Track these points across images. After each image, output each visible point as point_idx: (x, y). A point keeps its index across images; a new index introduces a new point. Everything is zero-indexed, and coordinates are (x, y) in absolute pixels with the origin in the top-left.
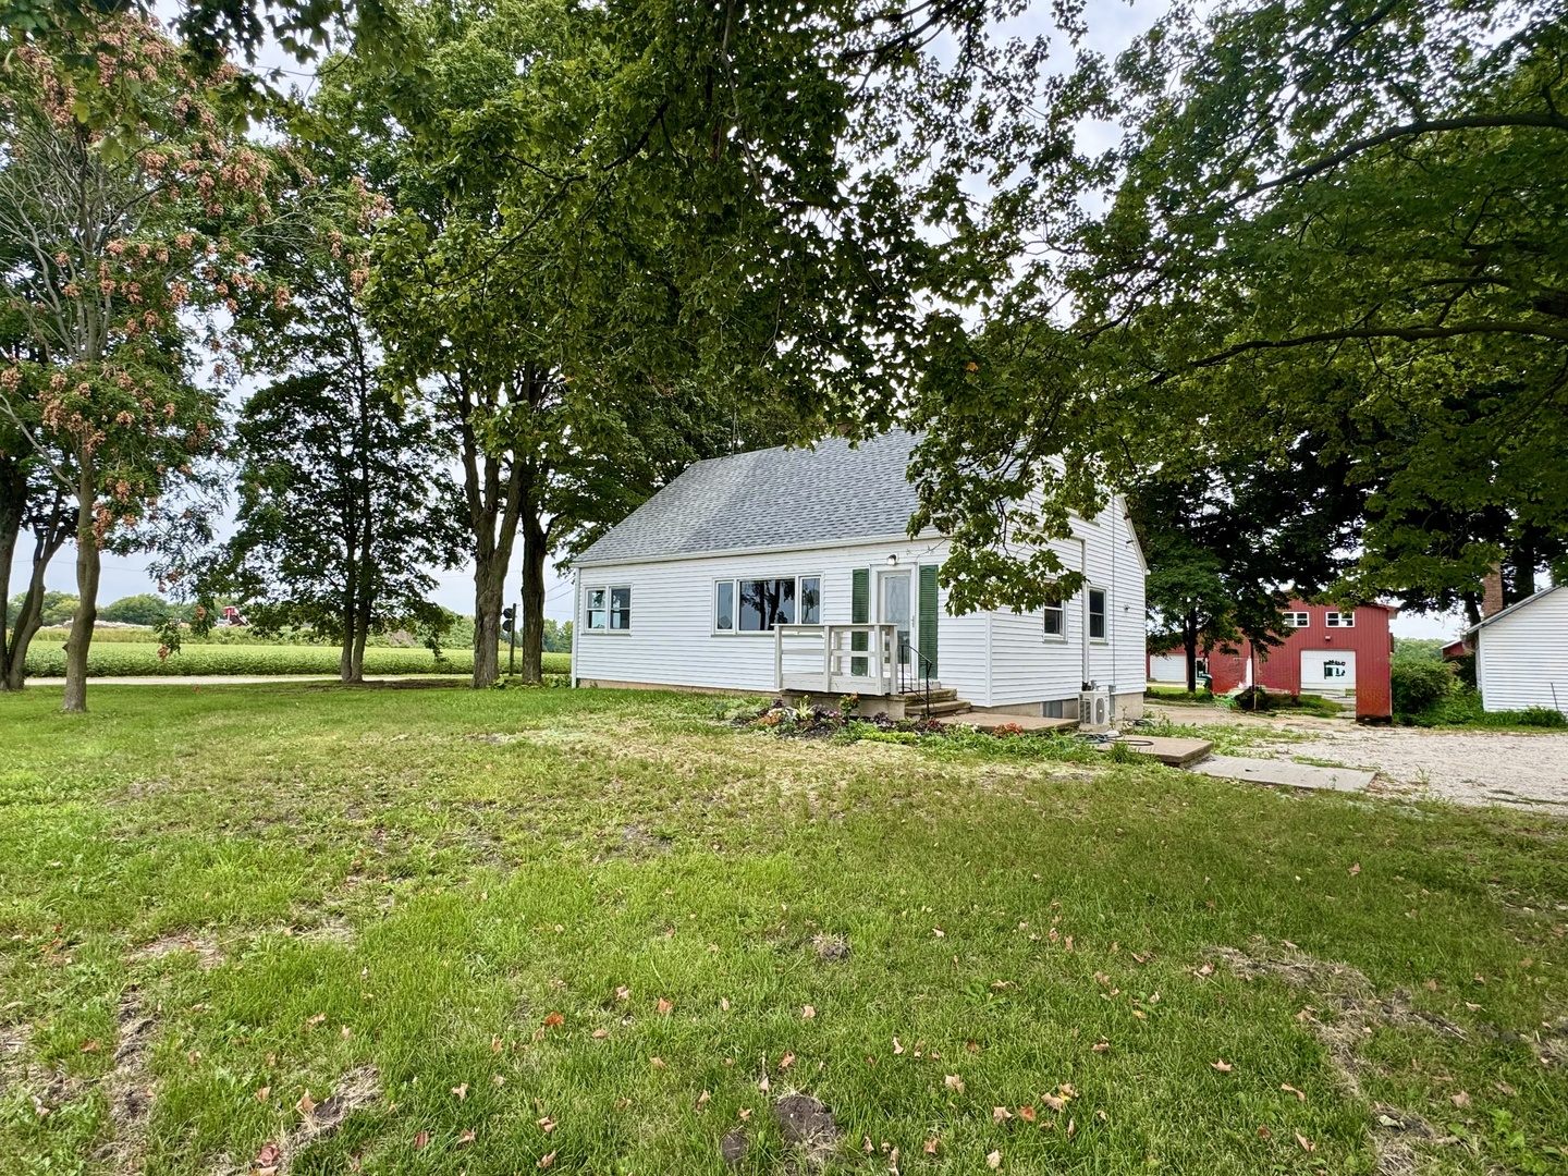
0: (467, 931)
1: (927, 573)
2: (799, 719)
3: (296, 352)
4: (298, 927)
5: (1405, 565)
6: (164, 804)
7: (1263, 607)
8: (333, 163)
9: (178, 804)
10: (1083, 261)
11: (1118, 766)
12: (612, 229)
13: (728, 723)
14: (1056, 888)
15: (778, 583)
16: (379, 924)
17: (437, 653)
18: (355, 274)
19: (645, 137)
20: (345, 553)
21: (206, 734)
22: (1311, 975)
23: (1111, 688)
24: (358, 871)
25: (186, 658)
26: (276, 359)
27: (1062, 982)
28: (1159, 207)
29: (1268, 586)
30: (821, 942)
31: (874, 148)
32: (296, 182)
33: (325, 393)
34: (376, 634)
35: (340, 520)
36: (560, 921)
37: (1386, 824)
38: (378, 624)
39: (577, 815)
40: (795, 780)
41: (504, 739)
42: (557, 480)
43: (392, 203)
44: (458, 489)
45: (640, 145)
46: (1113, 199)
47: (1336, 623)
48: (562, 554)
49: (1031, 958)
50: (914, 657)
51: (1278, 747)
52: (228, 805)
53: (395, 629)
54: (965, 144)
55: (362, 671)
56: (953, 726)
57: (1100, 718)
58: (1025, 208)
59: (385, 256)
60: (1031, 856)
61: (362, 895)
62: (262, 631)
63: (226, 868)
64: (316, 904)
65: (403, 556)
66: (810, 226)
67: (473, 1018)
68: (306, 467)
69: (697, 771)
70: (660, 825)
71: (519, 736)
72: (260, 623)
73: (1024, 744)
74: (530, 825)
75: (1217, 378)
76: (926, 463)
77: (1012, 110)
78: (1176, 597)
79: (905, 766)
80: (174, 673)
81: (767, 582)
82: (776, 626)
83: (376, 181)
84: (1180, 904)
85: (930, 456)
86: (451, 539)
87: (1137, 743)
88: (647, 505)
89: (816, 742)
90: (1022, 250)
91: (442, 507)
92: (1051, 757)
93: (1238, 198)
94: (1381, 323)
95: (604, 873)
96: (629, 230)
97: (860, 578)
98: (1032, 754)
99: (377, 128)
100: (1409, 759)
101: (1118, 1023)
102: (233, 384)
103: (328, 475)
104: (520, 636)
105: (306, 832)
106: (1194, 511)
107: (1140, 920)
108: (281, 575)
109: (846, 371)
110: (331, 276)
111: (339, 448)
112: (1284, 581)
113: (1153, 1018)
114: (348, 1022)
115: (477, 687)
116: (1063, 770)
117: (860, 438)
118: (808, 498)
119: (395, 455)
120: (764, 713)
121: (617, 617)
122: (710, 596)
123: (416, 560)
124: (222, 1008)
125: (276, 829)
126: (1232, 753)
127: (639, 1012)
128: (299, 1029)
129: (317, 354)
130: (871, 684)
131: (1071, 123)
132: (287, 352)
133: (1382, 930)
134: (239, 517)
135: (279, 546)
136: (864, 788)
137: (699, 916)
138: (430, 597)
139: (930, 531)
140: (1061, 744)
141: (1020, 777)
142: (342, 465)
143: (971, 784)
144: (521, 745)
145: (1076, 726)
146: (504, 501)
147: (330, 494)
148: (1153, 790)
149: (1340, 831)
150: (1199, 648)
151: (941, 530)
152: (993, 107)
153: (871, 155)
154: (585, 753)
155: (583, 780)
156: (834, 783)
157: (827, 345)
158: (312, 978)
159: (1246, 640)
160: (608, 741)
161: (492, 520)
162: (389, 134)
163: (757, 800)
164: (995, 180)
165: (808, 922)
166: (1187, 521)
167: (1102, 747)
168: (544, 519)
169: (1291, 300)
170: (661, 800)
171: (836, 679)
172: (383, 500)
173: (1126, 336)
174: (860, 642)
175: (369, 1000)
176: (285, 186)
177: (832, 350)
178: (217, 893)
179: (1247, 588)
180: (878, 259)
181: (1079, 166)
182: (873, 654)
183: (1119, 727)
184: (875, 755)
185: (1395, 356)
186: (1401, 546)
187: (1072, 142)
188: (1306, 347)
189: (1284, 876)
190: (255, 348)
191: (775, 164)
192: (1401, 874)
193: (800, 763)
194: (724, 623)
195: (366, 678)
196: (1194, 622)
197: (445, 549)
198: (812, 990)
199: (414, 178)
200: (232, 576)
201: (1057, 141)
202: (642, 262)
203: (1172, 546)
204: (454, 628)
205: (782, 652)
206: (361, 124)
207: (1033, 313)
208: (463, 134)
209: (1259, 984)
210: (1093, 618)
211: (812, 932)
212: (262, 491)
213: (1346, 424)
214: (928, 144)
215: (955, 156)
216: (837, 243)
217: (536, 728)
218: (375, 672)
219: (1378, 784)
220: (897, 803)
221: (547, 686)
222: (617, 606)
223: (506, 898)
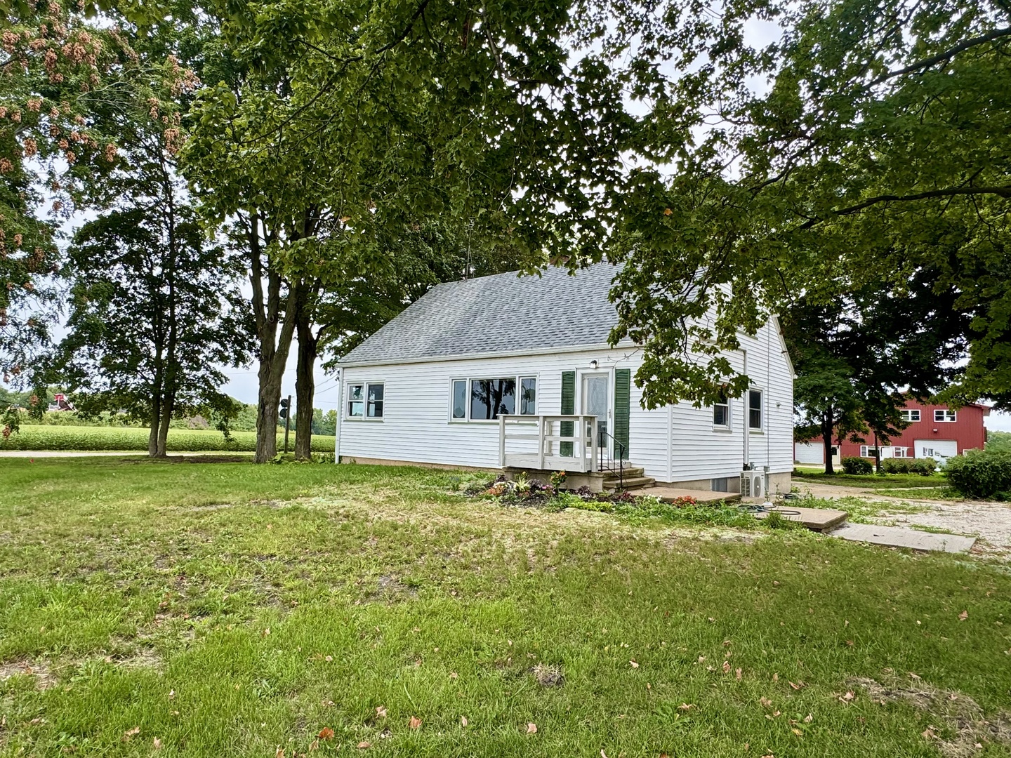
0: (254, 661)
1: (622, 376)
2: (519, 491)
3: (118, 193)
4: (117, 656)
5: (1002, 374)
6: (6, 554)
7: (885, 405)
8: (151, 43)
9: (18, 554)
10: (750, 129)
11: (773, 531)
12: (381, 100)
13: (461, 493)
14: (727, 629)
15: (501, 382)
16: (181, 654)
17: (227, 434)
18: (168, 133)
19: (409, 29)
20: (154, 353)
21: (40, 498)
22: (933, 701)
23: (766, 468)
24: (165, 610)
25: (23, 436)
26: (102, 198)
27: (734, 705)
28: (810, 89)
29: (889, 388)
30: (540, 671)
31: (586, 39)
32: (123, 59)
33: (141, 225)
34: (178, 418)
35: (150, 327)
36: (330, 652)
37: (986, 579)
38: (180, 411)
39: (342, 566)
40: (516, 540)
41: (282, 504)
42: (326, 297)
43: (199, 75)
44: (246, 304)
45: (405, 34)
46: (773, 82)
47: (942, 418)
48: (328, 357)
49: (709, 685)
50: (610, 442)
51: (899, 517)
52: (59, 555)
53: (193, 414)
54: (657, 36)
55: (165, 448)
56: (641, 498)
57: (757, 493)
58: (704, 87)
59: (203, 119)
60: (706, 603)
61: (168, 630)
62: (86, 414)
63: (57, 607)
64: (131, 637)
65: (201, 357)
66: (539, 99)
67: (260, 731)
68: (124, 284)
69: (438, 532)
70: (408, 575)
71: (293, 503)
72: (85, 408)
73: (699, 512)
74: (304, 574)
75: (854, 224)
76: (625, 288)
77: (694, 10)
78: (817, 396)
79: (603, 529)
80: (13, 448)
81: (492, 381)
82: (501, 416)
83: (185, 58)
84: (826, 643)
85: (628, 282)
86: (240, 343)
87: (788, 513)
88: (398, 318)
89: (532, 509)
90: (701, 121)
91: (232, 317)
92: (720, 523)
93: (872, 83)
94: (982, 182)
95: (364, 614)
96: (395, 101)
97: (568, 378)
98: (704, 521)
99: (187, 16)
100: (1002, 527)
101: (780, 739)
102: (68, 217)
103: (142, 291)
104: (293, 422)
105: (122, 578)
106: (831, 329)
107: (796, 656)
108: (102, 370)
109: (567, 215)
110: (148, 133)
111: (151, 269)
112: (902, 385)
113: (808, 735)
114: (158, 734)
115: (258, 462)
116: (729, 534)
117: (577, 267)
118: (527, 314)
119: (195, 275)
120: (491, 485)
121: (373, 407)
122: (448, 390)
123: (211, 360)
124: (55, 722)
125: (98, 575)
126: (863, 521)
127: (395, 728)
128: (118, 740)
129: (135, 195)
130: (575, 463)
131: (741, 21)
132: (111, 192)
133: (987, 665)
134: (69, 324)
135: (101, 347)
136: (572, 546)
137: (441, 650)
138: (222, 390)
139: (627, 342)
140: (728, 513)
141: (696, 539)
142: (152, 283)
143: (657, 544)
144: (295, 509)
145: (739, 498)
146: (283, 314)
147: (143, 305)
148: (801, 551)
149: (951, 584)
150: (834, 437)
151: (636, 340)
152: (679, 8)
153: (583, 44)
154: (345, 517)
155: (347, 538)
156: (547, 543)
157: (552, 194)
158: (129, 698)
159: (871, 431)
160: (365, 507)
161: (273, 329)
162: (196, 21)
163: (486, 556)
164: (681, 65)
165: (529, 655)
166: (825, 337)
167: (761, 515)
168: (315, 329)
169: (913, 163)
170: (409, 555)
171: (548, 458)
172: (186, 311)
173: (784, 191)
174: (567, 429)
175: (176, 716)
176: (112, 60)
177: (556, 198)
178: (50, 627)
179: (873, 390)
180: (593, 127)
181: (747, 56)
182: (578, 439)
183: (773, 500)
184: (579, 520)
185: (993, 208)
186: (999, 359)
187: (742, 36)
188: (924, 201)
189: (908, 621)
190: (86, 189)
191: (513, 50)
192: (999, 619)
193: (520, 526)
194: (458, 413)
195: (169, 454)
196: (830, 416)
197: (235, 352)
198: (534, 711)
199: (216, 56)
200: (62, 371)
201: (730, 35)
202: (404, 125)
203: (814, 356)
204: (240, 414)
205: (505, 437)
206: (174, 13)
207: (710, 170)
208: (266, 22)
209: (891, 708)
210: (752, 412)
211: (534, 663)
212: (89, 303)
213: (954, 261)
214: (628, 36)
215: (649, 46)
216: (561, 113)
217: (306, 495)
218: (176, 449)
219: (979, 547)
220: (598, 559)
221: (315, 462)
222: (373, 397)
223: (285, 633)
